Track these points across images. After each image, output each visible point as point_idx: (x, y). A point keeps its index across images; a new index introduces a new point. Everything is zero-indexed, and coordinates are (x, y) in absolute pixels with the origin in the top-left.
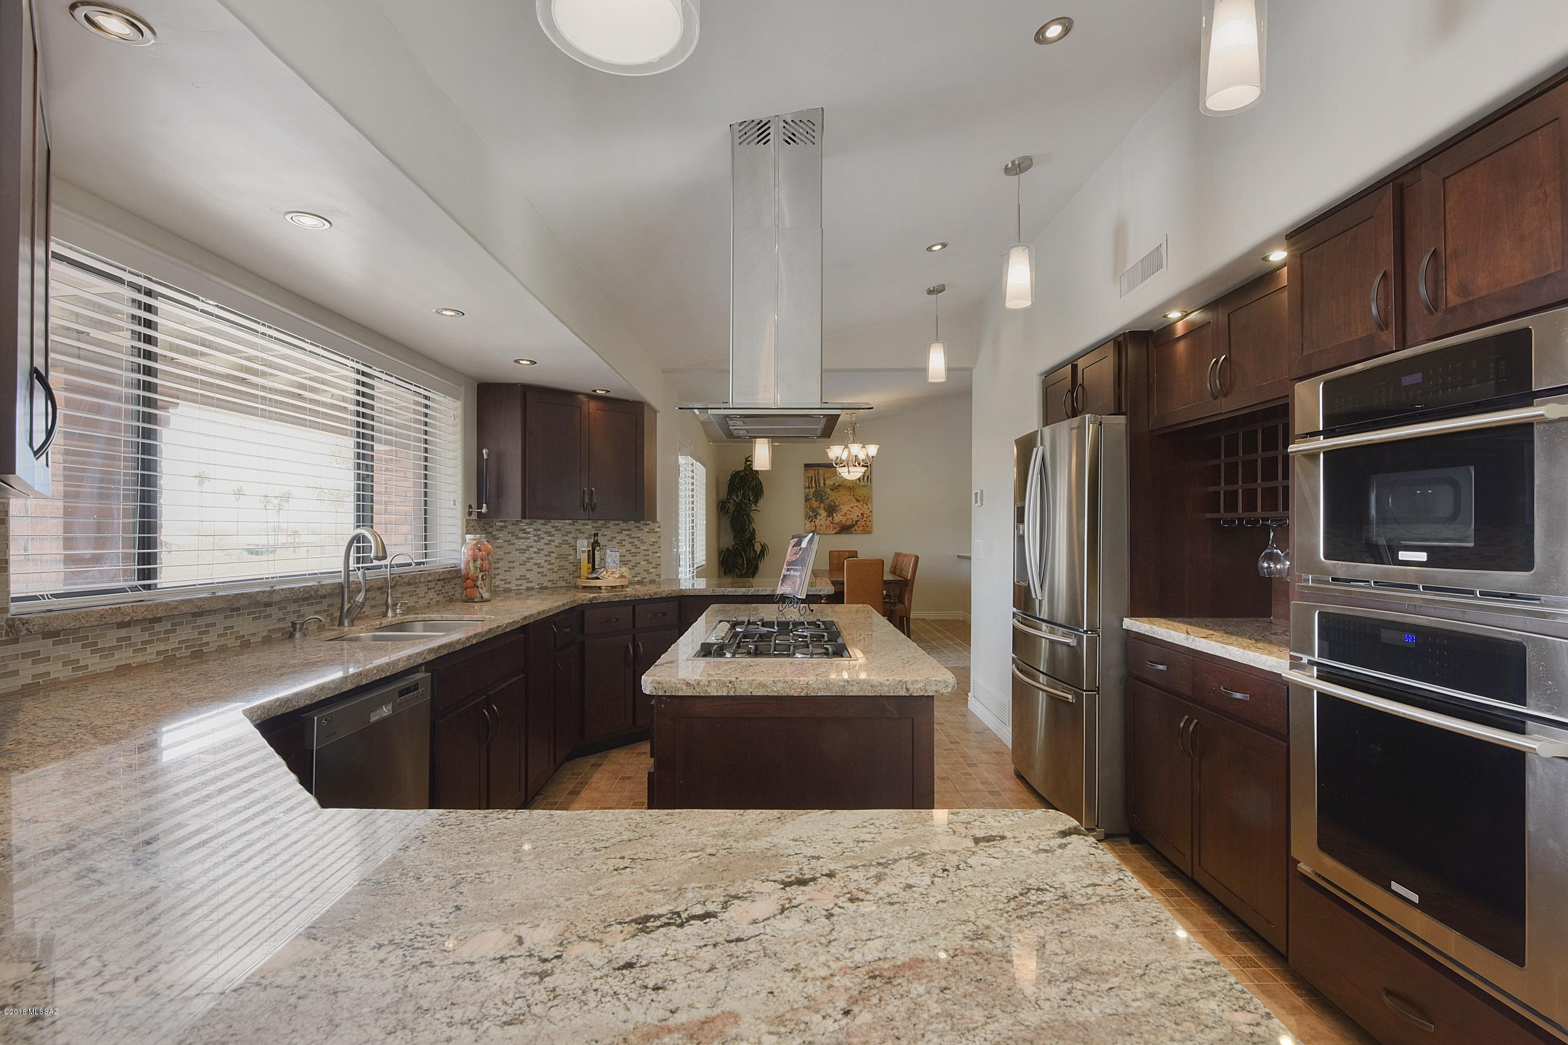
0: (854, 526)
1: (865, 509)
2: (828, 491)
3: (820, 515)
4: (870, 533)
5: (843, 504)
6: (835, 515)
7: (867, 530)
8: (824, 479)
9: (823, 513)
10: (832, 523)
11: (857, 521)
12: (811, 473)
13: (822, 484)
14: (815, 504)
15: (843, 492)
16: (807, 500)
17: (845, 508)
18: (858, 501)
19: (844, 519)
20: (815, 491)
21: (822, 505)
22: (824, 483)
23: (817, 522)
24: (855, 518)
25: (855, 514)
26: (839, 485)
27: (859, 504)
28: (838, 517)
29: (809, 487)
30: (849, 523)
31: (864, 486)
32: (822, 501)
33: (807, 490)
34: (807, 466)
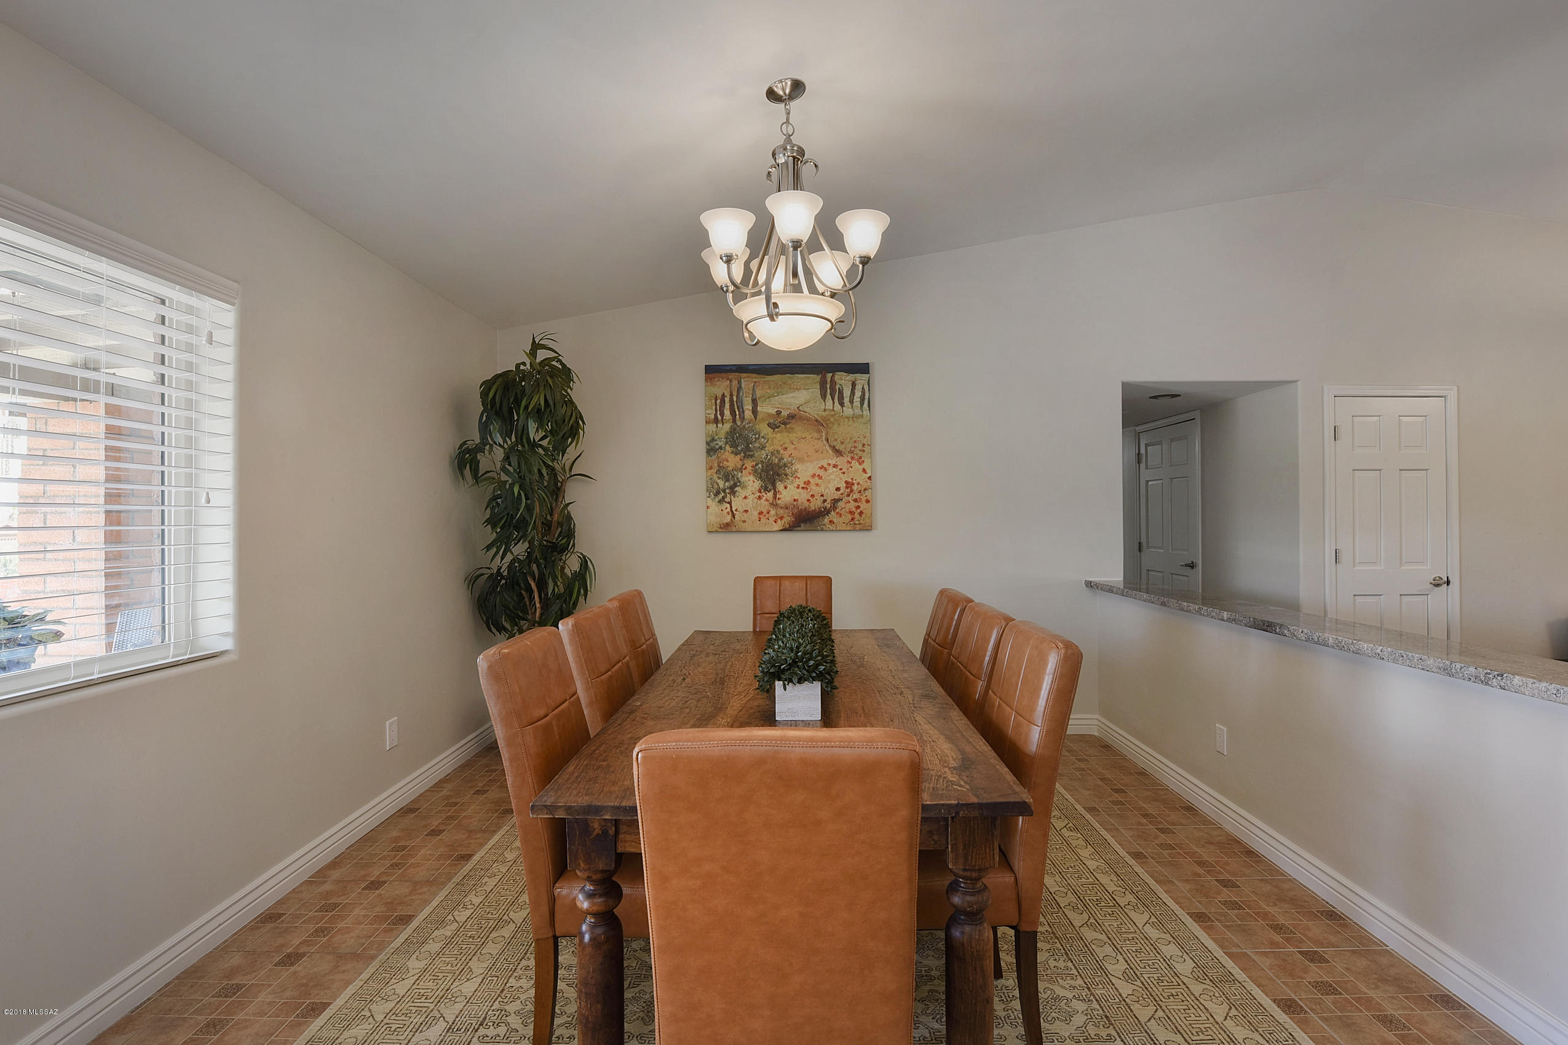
0: (827, 512)
1: (856, 473)
2: (765, 429)
3: (744, 487)
4: (868, 528)
5: (801, 460)
6: (780, 486)
7: (860, 522)
8: (754, 402)
9: (751, 483)
10: (774, 505)
11: (836, 501)
12: (722, 387)
13: (748, 414)
14: (732, 461)
15: (799, 430)
16: (711, 450)
17: (805, 470)
18: (838, 452)
19: (802, 496)
20: (732, 432)
21: (749, 464)
22: (755, 412)
23: (737, 503)
24: (831, 493)
25: (831, 484)
26: (792, 417)
27: (841, 461)
28: (789, 493)
29: (716, 421)
30: (816, 504)
31: (854, 417)
32: (748, 453)
33: (713, 427)
34: (712, 371)
